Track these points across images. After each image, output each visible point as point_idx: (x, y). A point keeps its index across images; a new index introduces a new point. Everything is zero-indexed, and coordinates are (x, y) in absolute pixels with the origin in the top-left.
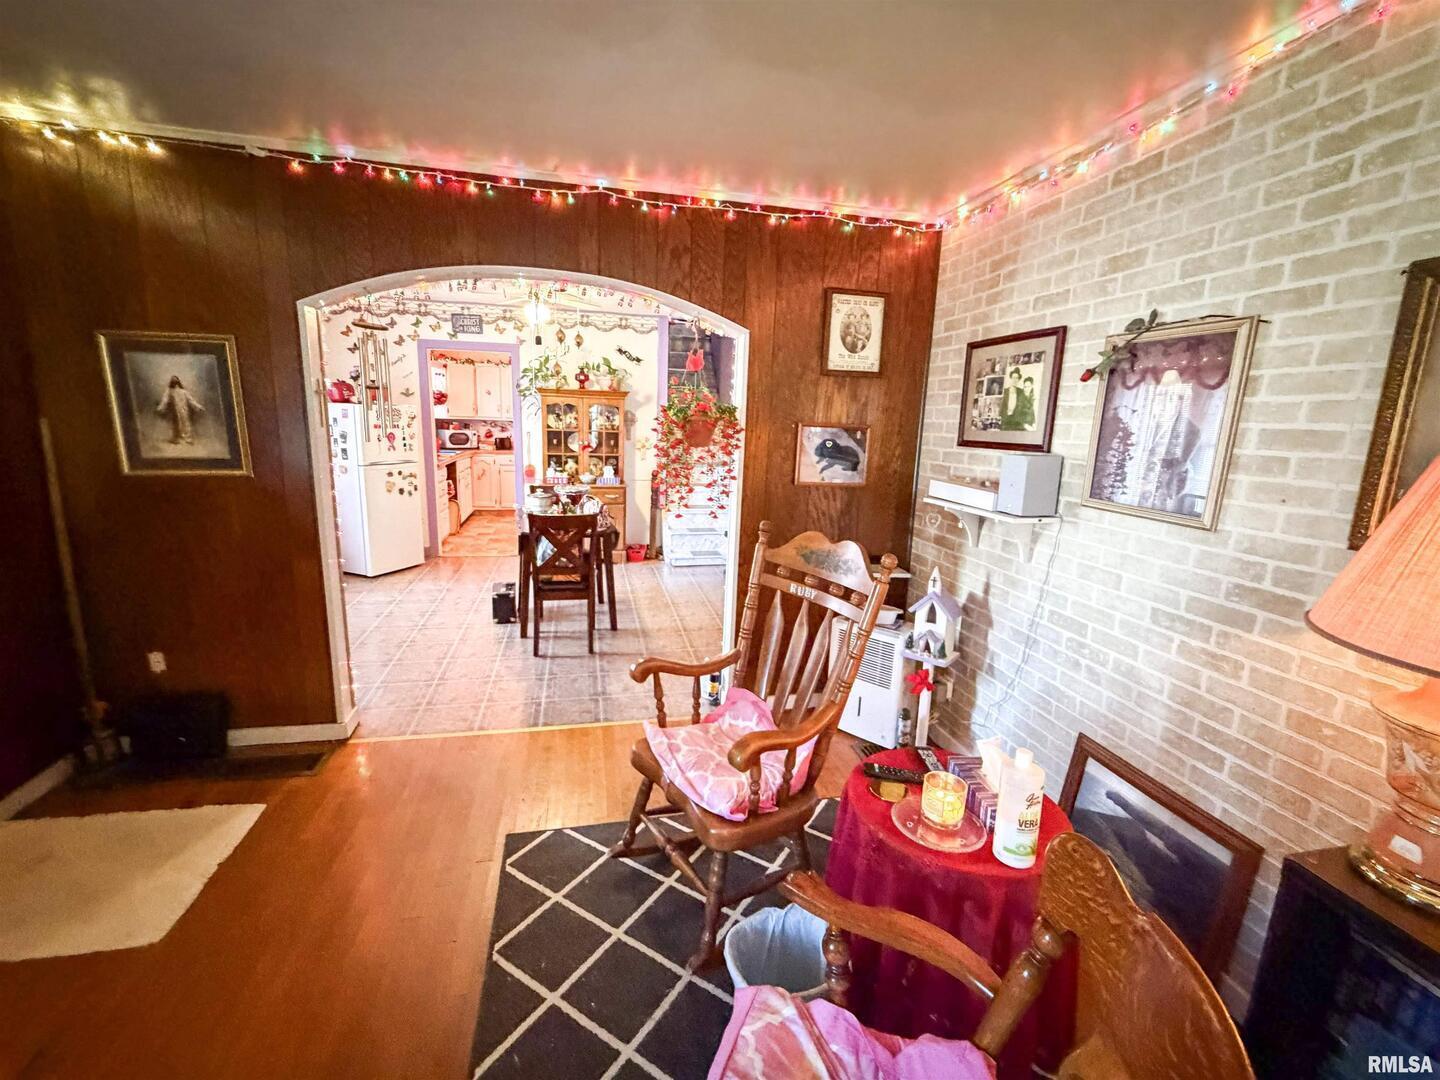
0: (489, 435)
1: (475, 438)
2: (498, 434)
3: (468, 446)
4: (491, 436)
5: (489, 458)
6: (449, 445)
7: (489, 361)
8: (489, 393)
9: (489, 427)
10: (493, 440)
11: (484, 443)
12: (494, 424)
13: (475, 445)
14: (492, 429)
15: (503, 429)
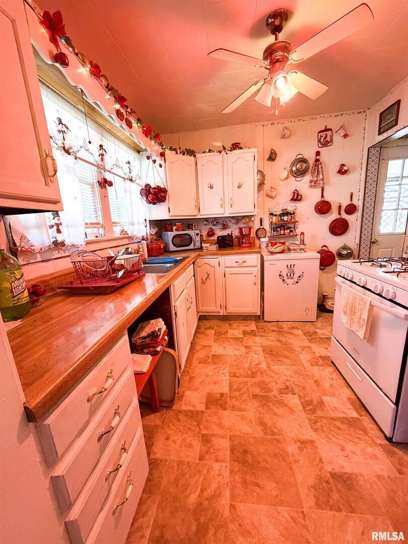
0: (211, 233)
1: (198, 238)
2: (220, 233)
3: (191, 247)
4: (213, 234)
5: (213, 261)
6: (172, 248)
7: (210, 151)
8: (211, 187)
9: (211, 226)
10: (215, 238)
11: (206, 242)
12: (215, 221)
13: (198, 245)
14: (214, 228)
15: (225, 227)
